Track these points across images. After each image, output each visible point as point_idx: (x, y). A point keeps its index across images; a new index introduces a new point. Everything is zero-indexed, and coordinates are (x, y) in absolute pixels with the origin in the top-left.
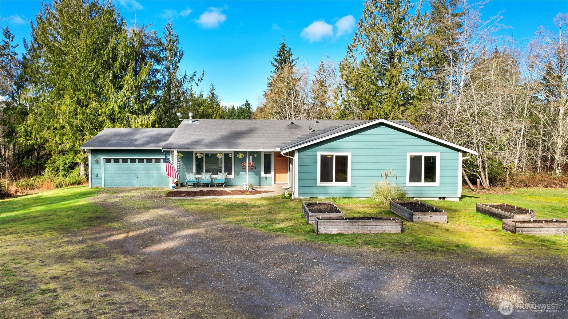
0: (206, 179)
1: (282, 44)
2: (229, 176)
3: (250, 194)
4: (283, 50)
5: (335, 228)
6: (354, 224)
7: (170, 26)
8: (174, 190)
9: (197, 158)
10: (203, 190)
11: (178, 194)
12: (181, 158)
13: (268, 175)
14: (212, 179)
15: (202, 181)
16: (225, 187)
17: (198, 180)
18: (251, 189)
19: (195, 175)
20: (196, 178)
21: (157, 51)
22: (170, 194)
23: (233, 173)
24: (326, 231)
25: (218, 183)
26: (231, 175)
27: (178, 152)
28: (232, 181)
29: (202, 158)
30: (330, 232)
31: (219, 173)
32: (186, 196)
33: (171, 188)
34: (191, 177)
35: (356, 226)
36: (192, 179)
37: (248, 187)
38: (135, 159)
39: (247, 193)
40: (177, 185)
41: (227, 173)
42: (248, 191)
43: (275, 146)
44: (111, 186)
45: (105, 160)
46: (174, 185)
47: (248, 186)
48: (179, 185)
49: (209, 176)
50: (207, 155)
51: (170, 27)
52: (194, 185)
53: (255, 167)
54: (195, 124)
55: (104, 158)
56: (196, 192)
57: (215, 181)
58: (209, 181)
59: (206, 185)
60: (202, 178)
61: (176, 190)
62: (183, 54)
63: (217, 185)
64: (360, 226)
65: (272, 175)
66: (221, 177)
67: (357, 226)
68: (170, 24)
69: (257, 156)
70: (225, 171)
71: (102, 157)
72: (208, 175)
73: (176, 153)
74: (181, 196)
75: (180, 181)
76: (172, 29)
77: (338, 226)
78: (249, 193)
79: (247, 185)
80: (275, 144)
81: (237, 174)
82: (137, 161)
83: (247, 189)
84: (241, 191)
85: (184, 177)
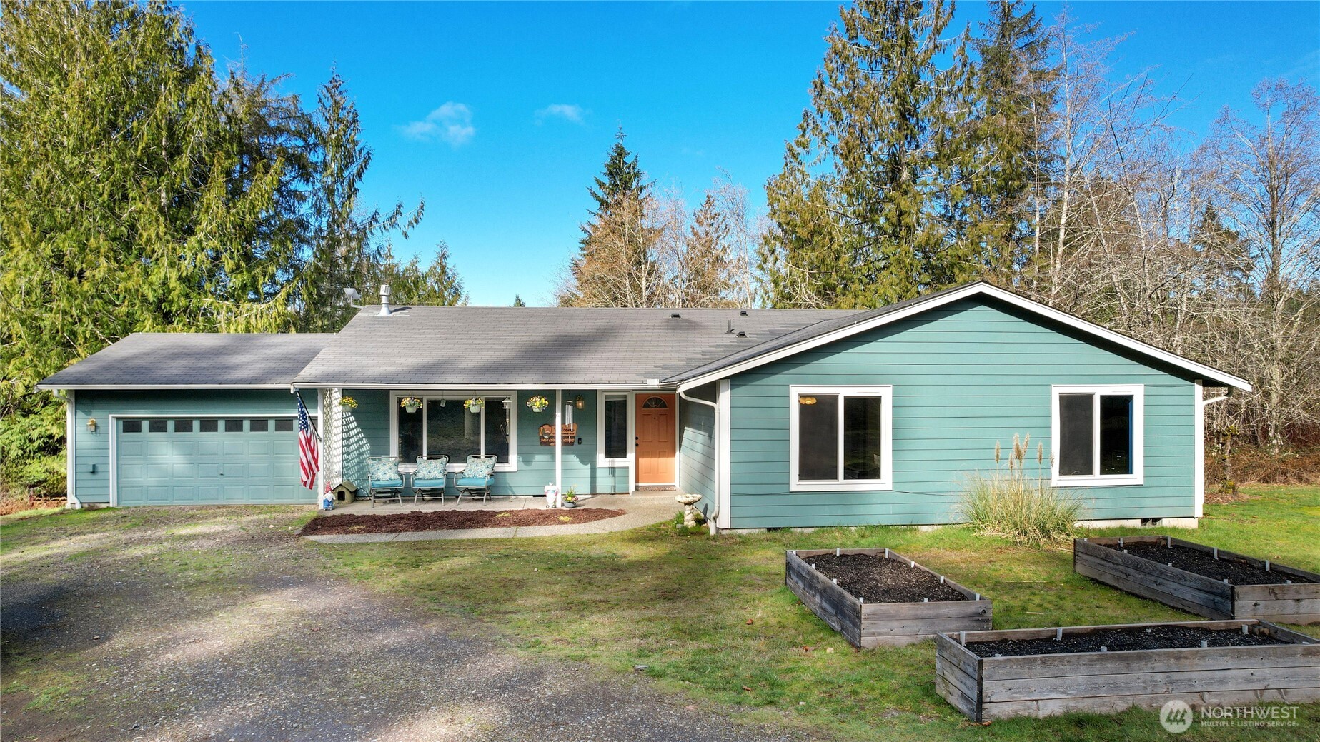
0: (431, 476)
1: (617, 146)
2: (501, 468)
3: (571, 522)
4: (620, 162)
5: (1053, 690)
6: (1135, 666)
7: (337, 84)
8: (330, 513)
9: (402, 411)
10: (423, 511)
11: (341, 524)
12: (354, 412)
13: (619, 462)
14: (449, 476)
15: (418, 484)
16: (490, 499)
17: (407, 480)
18: (571, 505)
19: (396, 465)
20: (400, 475)
21: (299, 147)
22: (317, 525)
23: (513, 456)
24: (1016, 706)
25: (467, 490)
26: (506, 465)
27: (345, 393)
28: (508, 481)
29: (420, 411)
30: (1031, 711)
31: (470, 459)
32: (366, 531)
33: (321, 507)
34: (387, 471)
35: (1142, 677)
36: (387, 477)
37: (559, 498)
38: (215, 420)
39: (562, 518)
40: (341, 496)
41: (495, 458)
42: (561, 512)
43: (641, 375)
44: (141, 503)
45: (121, 423)
46: (330, 496)
47: (559, 495)
48: (347, 495)
49: (441, 467)
50: (433, 405)
51: (337, 88)
52: (391, 495)
53: (580, 439)
54: (397, 318)
55: (118, 419)
56: (400, 518)
57: (461, 482)
58: (441, 483)
59: (434, 494)
60: (420, 475)
61: (338, 512)
62: (370, 158)
63: (466, 493)
64: (1159, 677)
65: (629, 460)
66: (476, 470)
67: (1148, 677)
68: (338, 79)
69: (585, 405)
70: (489, 453)
71: (111, 416)
72: (437, 463)
73: (337, 396)
74: (352, 532)
75: (351, 484)
76: (340, 93)
77: (1068, 681)
78: (566, 519)
79: (556, 494)
80: (642, 369)
81: (525, 457)
82: (221, 425)
83: (559, 506)
84: (540, 513)
85: (363, 472)
